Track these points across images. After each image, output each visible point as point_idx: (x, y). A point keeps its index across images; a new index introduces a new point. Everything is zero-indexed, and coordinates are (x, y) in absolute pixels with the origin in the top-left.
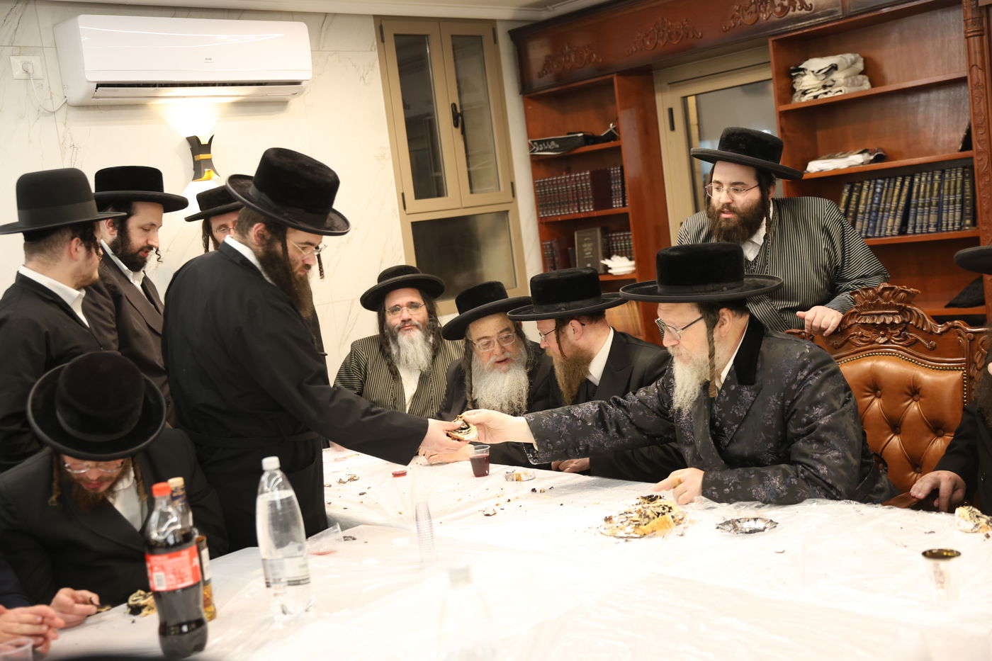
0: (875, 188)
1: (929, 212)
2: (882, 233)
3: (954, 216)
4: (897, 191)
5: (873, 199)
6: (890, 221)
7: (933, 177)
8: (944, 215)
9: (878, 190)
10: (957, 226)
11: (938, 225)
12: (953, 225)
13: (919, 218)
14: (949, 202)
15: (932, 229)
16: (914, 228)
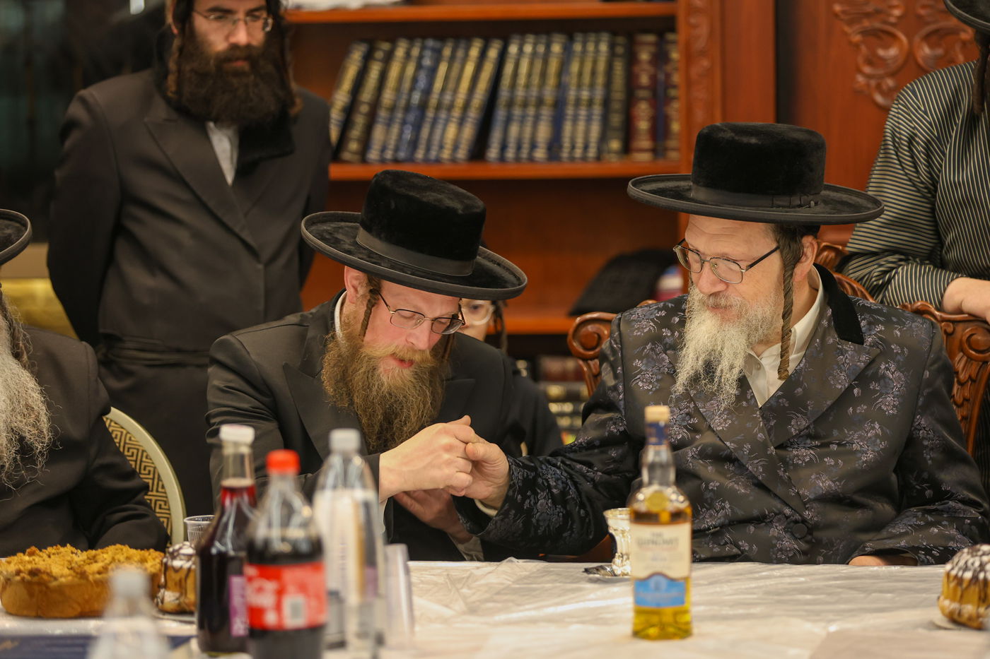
0: (421, 57)
1: (537, 118)
2: (433, 154)
3: (587, 132)
4: (469, 69)
5: (415, 80)
6: (451, 131)
7: (548, 47)
8: (568, 128)
9: (427, 62)
10: (592, 153)
11: (554, 145)
12: (586, 147)
13: (514, 130)
14: (578, 102)
15: (540, 154)
16: (504, 147)
